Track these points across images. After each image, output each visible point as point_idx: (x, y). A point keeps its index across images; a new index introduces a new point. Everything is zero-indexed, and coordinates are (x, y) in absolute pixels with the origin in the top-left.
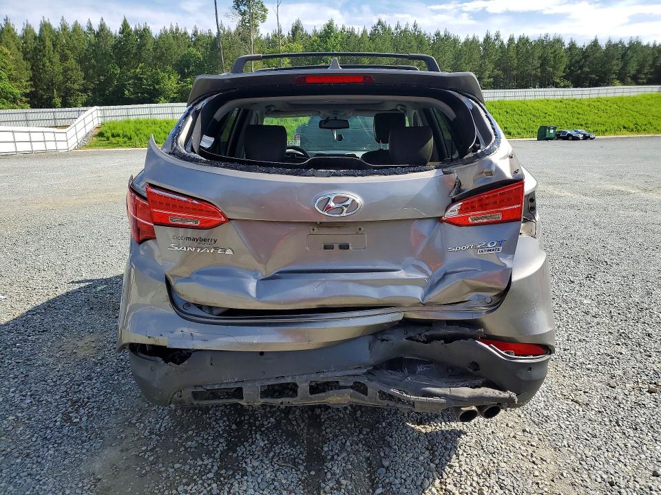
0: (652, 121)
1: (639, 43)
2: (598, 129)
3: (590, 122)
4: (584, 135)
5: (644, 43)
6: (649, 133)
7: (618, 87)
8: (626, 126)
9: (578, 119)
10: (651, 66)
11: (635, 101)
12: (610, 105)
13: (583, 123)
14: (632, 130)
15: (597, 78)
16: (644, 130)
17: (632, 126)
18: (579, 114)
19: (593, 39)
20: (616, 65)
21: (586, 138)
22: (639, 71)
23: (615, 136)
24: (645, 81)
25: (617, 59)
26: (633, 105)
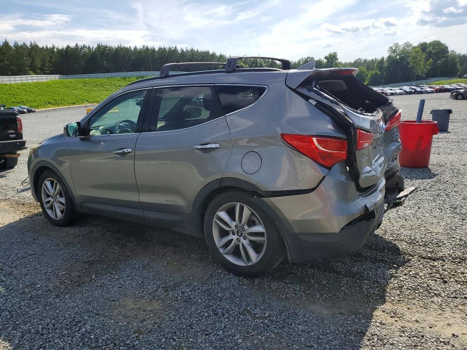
0: (63, 97)
1: (37, 46)
2: (33, 104)
3: (25, 100)
4: (27, 109)
5: (41, 46)
6: (65, 105)
7: (33, 76)
8: (50, 102)
9: (15, 98)
10: (49, 62)
11: (47, 85)
12: (32, 88)
13: (20, 101)
14: (54, 104)
15: (16, 69)
16: (62, 104)
17: (53, 102)
18: (15, 95)
19: (4, 41)
20: (27, 61)
21: (29, 111)
22: (43, 65)
23: (46, 109)
24: (49, 72)
25: (26, 57)
26: (48, 88)
